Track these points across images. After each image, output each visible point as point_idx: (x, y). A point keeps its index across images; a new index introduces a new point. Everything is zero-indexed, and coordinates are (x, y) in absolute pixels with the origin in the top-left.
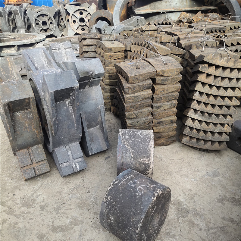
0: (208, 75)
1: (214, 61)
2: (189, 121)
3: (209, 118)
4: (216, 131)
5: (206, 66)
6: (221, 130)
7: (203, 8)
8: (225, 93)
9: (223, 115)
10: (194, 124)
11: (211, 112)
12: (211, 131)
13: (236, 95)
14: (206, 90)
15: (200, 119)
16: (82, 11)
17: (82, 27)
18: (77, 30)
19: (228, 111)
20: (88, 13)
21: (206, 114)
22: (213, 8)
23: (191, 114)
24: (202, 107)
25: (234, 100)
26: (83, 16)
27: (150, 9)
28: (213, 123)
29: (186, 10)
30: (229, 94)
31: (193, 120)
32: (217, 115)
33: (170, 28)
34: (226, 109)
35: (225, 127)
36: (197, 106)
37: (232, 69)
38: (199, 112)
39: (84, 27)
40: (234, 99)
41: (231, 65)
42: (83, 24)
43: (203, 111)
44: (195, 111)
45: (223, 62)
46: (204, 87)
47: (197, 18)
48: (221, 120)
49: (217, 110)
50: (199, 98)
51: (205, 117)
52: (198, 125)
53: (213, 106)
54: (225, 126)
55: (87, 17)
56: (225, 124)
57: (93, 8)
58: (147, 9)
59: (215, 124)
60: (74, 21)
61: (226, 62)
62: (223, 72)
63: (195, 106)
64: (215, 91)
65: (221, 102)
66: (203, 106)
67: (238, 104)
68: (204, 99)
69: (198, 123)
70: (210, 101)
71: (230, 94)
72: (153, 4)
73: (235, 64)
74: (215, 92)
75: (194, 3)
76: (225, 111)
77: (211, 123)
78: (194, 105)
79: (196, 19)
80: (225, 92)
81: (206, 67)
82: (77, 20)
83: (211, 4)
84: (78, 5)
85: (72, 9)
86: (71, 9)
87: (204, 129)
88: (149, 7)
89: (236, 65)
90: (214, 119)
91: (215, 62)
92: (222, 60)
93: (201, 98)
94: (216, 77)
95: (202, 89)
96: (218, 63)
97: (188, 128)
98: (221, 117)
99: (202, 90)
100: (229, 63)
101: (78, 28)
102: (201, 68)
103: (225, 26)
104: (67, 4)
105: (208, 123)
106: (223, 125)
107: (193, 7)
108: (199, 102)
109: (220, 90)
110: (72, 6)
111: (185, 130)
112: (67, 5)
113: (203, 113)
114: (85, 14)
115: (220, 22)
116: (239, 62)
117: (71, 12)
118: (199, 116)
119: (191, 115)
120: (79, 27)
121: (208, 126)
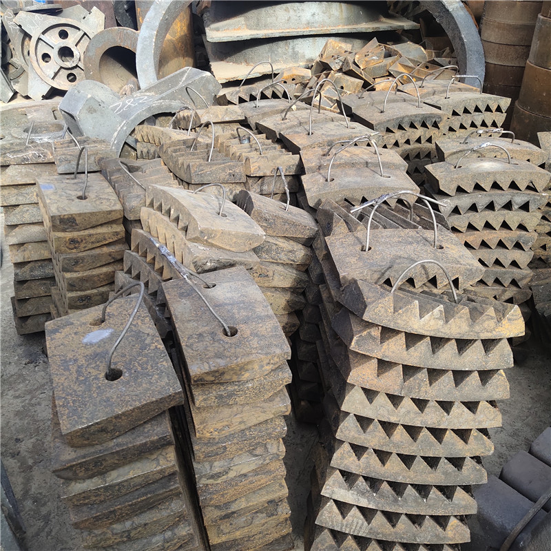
0: (384, 365)
1: (399, 321)
2: (330, 513)
3: (396, 501)
4: (418, 541)
5: (373, 334)
6: (437, 536)
7: (385, 24)
8: (444, 419)
9: (441, 488)
10: (345, 522)
11: (400, 480)
12: (405, 541)
13: (480, 422)
14: (381, 411)
15: (364, 503)
16: (66, 29)
17: (69, 72)
18: (53, 78)
19: (457, 472)
20: (81, 33)
21: (385, 487)
22: (407, 24)
23: (333, 488)
24: (369, 464)
25: (476, 437)
26: (69, 42)
27: (247, 28)
28: (409, 516)
29: (340, 32)
30: (456, 421)
31: (343, 507)
32: (423, 490)
33: (283, 114)
34: (450, 467)
35: (448, 528)
36: (352, 459)
37: (463, 344)
38: (361, 482)
39: (73, 72)
40: (476, 434)
41: (458, 331)
42: (69, 64)
43: (373, 475)
44: (348, 476)
45: (432, 323)
46: (371, 403)
47: (367, 59)
48: (436, 504)
49: (421, 473)
50: (356, 436)
51: (382, 496)
52: (359, 525)
53: (407, 460)
54: (450, 524)
55: (80, 44)
56: (448, 517)
57: (94, 22)
58: (239, 29)
59: (416, 519)
60: (46, 57)
61: (441, 322)
62: (434, 352)
63: (346, 462)
64: (409, 412)
65: (431, 445)
66: (372, 462)
67: (489, 451)
68: (374, 438)
69: (358, 518)
70: (396, 445)
71: (461, 420)
72: (253, 14)
73: (471, 326)
74: (412, 415)
75: (359, 13)
76: (446, 473)
77: (403, 517)
78: (343, 458)
79: (364, 63)
80: (444, 416)
81: (374, 339)
82: (54, 54)
83: (403, 12)
84: (54, 12)
85: (36, 24)
86: (34, 25)
87: (380, 537)
88: (243, 22)
89: (477, 328)
90: (410, 503)
91: (403, 323)
92: (427, 317)
93: (363, 436)
94: (409, 370)
95: (364, 407)
96: (416, 327)
97: (326, 535)
98: (434, 493)
99: (367, 412)
100: (453, 326)
101: (56, 74)
102: (357, 341)
103: (439, 108)
104: (21, 10)
105: (392, 517)
106: (441, 521)
107: (357, 23)
108: (358, 450)
109: (426, 410)
110: (37, 15)
111: (317, 540)
112: (22, 14)
113: (373, 483)
114: (73, 36)
115: (425, 90)
116: (488, 319)
117: (35, 33)
118: (363, 494)
119: (333, 492)
120: (60, 73)
121: (394, 526)
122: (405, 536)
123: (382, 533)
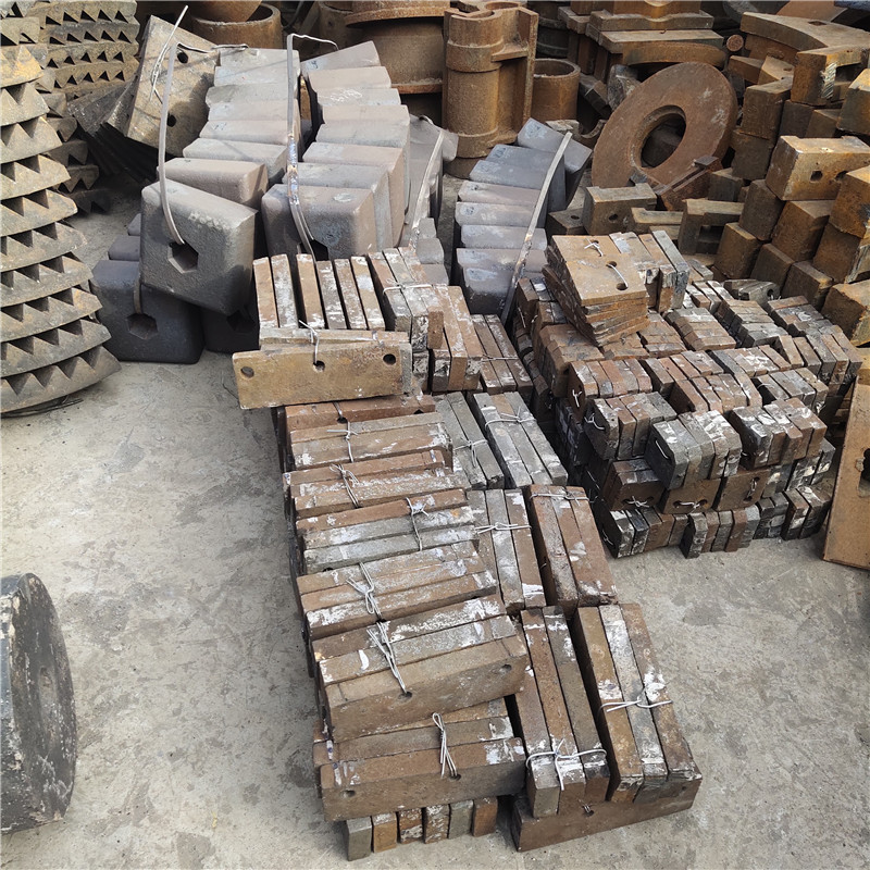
3: (10, 292)
4: (53, 325)
6: (69, 313)
8: (13, 186)
12: (41, 331)
13: (49, 180)
19: (54, 242)
25: (53, 198)
28: (32, 304)
30: (24, 184)
32: (29, 271)
34: (45, 239)
35: (75, 301)
40: (52, 195)
48: (50, 280)
49: (18, 254)
54: (74, 297)
56: (69, 290)
59: (39, 304)
65: (14, 220)
67: (72, 209)
71: (29, 182)
76: (44, 246)
77: (26, 307)
80: (11, 184)
87: (13, 337)
90: (25, 289)
98: (43, 271)
105: (14, 311)
106: (64, 296)
121: (21, 320)
122: (38, 326)
123: (13, 331)
